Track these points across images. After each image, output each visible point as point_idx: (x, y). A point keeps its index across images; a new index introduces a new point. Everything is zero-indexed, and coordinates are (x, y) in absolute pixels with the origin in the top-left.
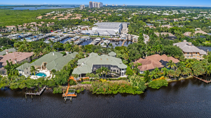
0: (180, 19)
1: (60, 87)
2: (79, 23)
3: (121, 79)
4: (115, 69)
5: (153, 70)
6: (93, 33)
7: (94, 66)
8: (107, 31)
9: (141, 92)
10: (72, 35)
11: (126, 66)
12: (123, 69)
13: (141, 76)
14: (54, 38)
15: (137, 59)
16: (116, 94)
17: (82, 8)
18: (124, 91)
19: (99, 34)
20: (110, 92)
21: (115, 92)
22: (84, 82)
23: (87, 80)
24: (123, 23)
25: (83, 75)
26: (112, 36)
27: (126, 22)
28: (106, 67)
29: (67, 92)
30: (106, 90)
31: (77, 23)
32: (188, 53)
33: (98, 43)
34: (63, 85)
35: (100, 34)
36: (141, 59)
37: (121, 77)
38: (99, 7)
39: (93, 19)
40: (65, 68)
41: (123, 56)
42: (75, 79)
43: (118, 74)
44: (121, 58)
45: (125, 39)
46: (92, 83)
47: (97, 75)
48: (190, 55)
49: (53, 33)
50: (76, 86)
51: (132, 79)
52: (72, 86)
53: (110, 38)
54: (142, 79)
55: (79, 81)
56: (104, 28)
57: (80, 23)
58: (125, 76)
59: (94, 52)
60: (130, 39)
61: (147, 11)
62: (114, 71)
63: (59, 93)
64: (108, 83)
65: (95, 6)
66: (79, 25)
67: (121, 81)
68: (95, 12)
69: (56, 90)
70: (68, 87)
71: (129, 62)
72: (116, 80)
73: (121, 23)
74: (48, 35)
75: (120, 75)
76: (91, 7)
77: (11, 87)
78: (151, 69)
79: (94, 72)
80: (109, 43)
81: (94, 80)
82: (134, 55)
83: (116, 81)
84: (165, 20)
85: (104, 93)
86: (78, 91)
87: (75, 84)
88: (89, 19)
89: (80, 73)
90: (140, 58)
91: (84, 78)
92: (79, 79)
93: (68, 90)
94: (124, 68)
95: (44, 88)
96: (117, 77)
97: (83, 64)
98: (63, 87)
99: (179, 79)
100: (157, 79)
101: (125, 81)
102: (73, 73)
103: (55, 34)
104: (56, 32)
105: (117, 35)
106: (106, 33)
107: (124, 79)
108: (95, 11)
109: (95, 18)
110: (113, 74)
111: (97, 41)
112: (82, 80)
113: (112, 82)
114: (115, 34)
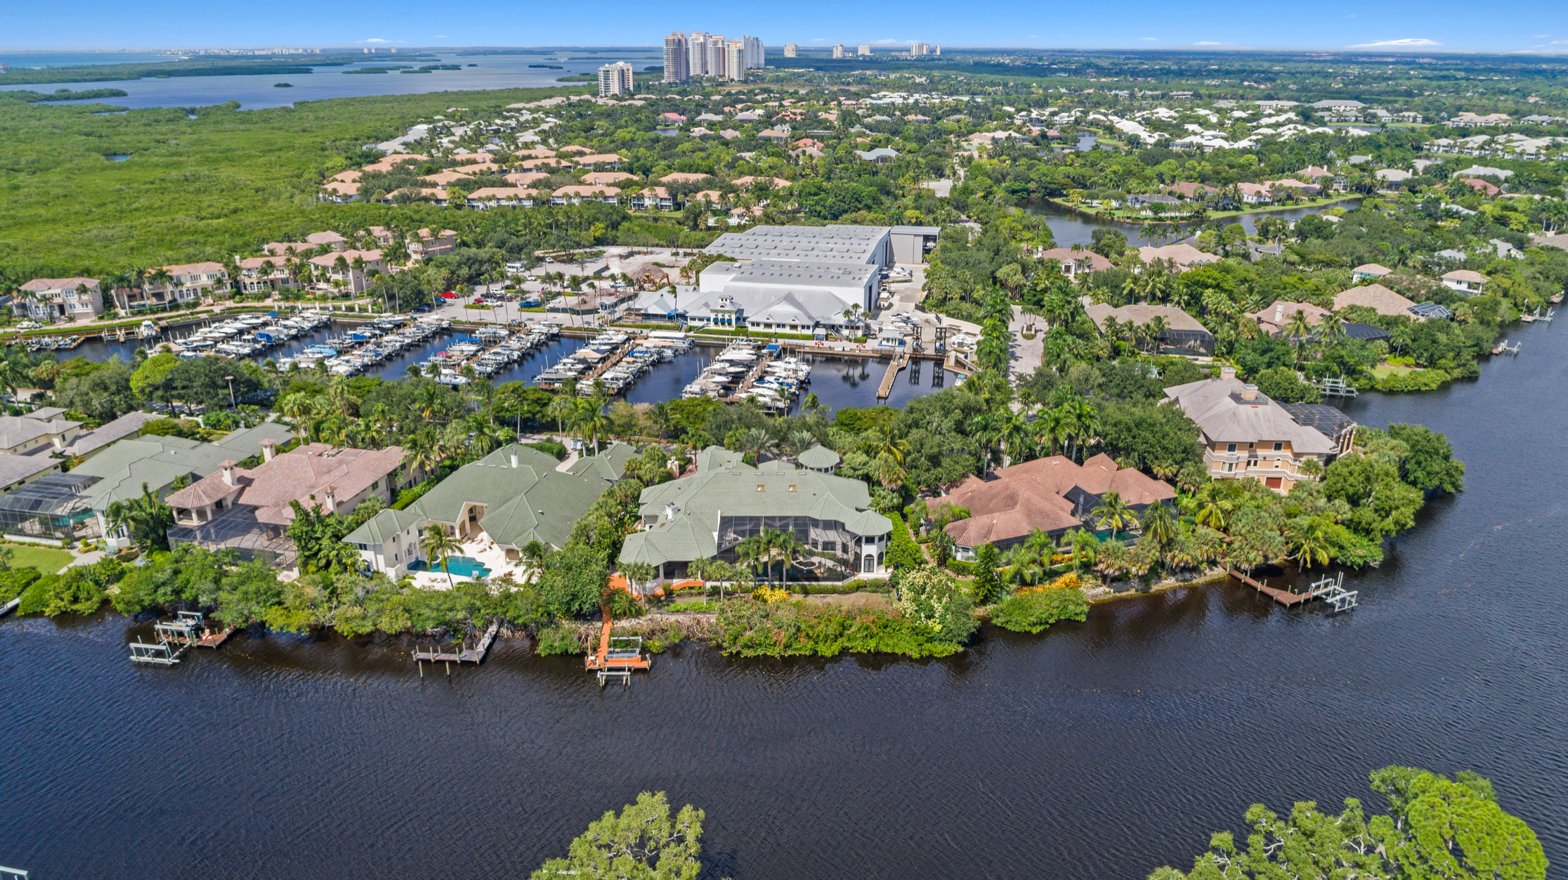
0: (1288, 182)
1: (566, 624)
2: (611, 233)
3: (860, 587)
4: (832, 535)
5: (1021, 540)
6: (705, 313)
7: (726, 522)
8: (790, 298)
9: (954, 648)
10: (578, 321)
11: (884, 524)
12: (870, 540)
13: (962, 570)
14: (474, 348)
15: (953, 484)
16: (834, 659)
17: (615, 89)
18: (872, 644)
19: (740, 319)
20: (804, 647)
21: (827, 650)
22: (680, 603)
23: (691, 591)
24: (896, 229)
25: (673, 569)
26: (821, 331)
27: (919, 223)
28: (784, 529)
29: (604, 649)
30: (784, 637)
31: (598, 229)
32: (1232, 447)
33: (737, 378)
34: (579, 616)
35: (751, 315)
36: (973, 483)
37: (863, 576)
38: (733, 72)
39: (700, 196)
40: (583, 533)
41: (875, 467)
42: (634, 589)
43: (844, 562)
44: (867, 478)
45: (899, 350)
46: (716, 606)
47: (742, 566)
48: (1244, 455)
49: (457, 310)
50: (643, 623)
51: (912, 586)
52: (624, 623)
53: (812, 343)
54: (966, 586)
55: (655, 601)
56: (772, 278)
57: (615, 226)
58: (882, 573)
59: (720, 443)
60: (930, 351)
61: (1076, 113)
62: (829, 545)
63: (565, 654)
64: (797, 605)
65: (704, 65)
66: (614, 243)
67: (859, 598)
68: (711, 125)
69: (550, 642)
70: (607, 627)
71: (907, 496)
72: (834, 591)
73: (886, 229)
74: (430, 320)
75: (855, 567)
76: (676, 74)
77: (343, 628)
78: (1011, 536)
79: (727, 554)
80: (802, 375)
81: (729, 594)
82: (935, 461)
83: (832, 599)
84: (1181, 197)
85: (775, 652)
86: (656, 644)
87: (639, 613)
88: (674, 197)
89: (658, 560)
90: (965, 476)
91: (677, 583)
92: (655, 586)
93: (605, 640)
94: (877, 532)
95: (493, 629)
96: (843, 577)
97: (669, 512)
98: (582, 628)
99: (1155, 588)
100: (1039, 589)
101: (879, 598)
102: (624, 558)
103: (474, 315)
104: (478, 304)
105: (852, 327)
106: (784, 312)
107: (877, 587)
108: (711, 117)
109: (710, 185)
110: (821, 562)
111: (732, 363)
112: (669, 594)
113: (812, 600)
114: (840, 320)
